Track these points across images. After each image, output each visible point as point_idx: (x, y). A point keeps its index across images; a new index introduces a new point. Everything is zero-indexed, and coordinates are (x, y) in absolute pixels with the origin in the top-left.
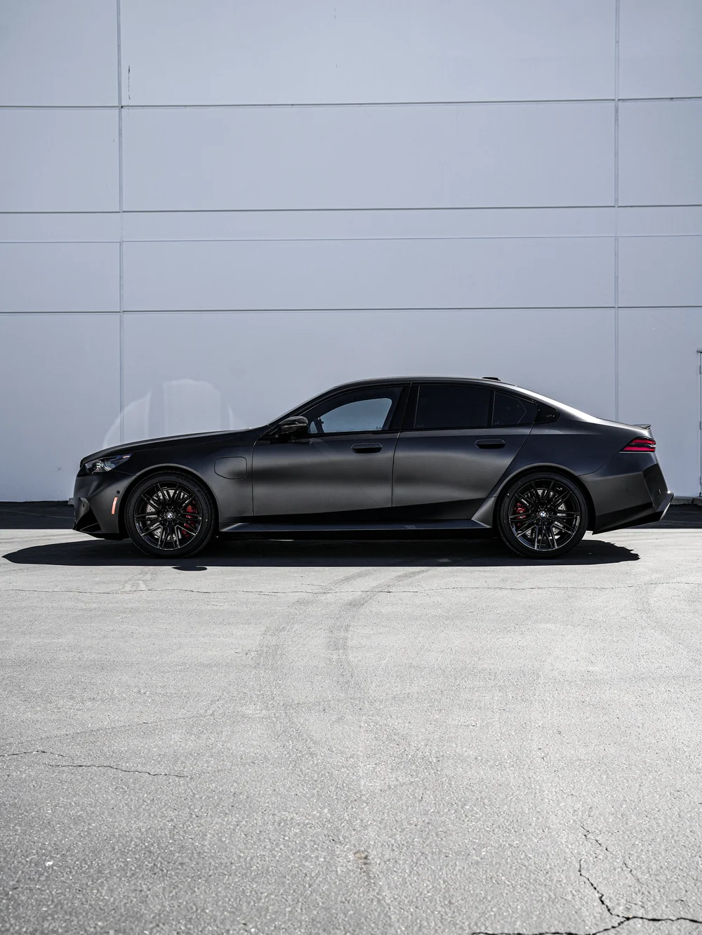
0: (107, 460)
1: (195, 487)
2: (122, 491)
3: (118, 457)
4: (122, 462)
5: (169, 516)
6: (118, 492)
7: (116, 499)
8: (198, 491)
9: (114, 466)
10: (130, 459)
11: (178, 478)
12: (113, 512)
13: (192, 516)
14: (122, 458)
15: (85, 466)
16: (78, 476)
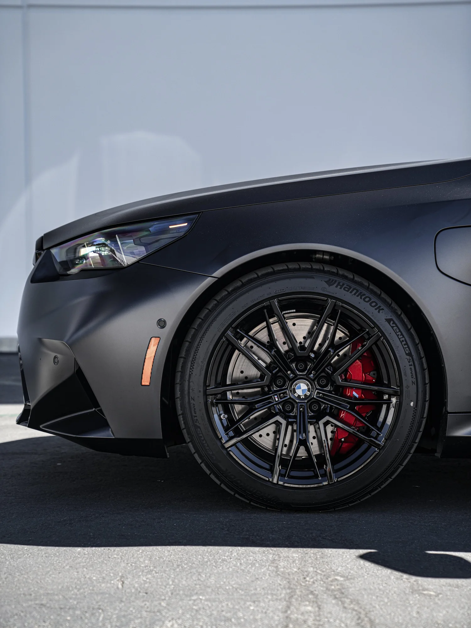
0: (123, 234)
1: (379, 309)
2: (173, 321)
3: (154, 226)
4: (165, 239)
5: (299, 392)
6: (162, 324)
7: (154, 342)
8: (389, 321)
9: (141, 251)
10: (190, 231)
11: (330, 283)
12: (146, 381)
13: (364, 391)
14: (166, 231)
15: (49, 256)
16: (34, 279)
